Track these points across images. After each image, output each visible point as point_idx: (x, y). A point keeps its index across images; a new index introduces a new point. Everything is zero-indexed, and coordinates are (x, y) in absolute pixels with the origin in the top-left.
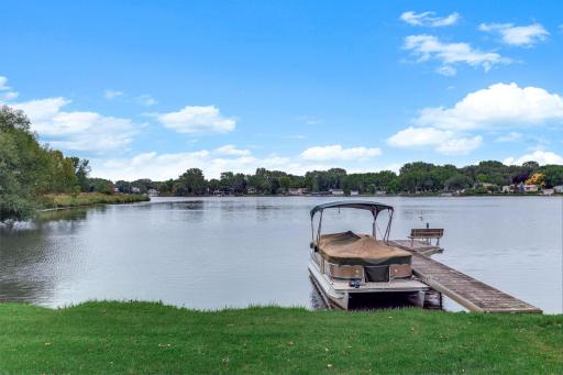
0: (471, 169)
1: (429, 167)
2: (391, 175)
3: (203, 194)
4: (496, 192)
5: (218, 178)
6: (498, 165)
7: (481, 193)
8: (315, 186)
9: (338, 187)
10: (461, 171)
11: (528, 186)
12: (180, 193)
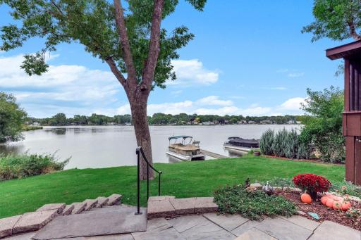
1: (163, 115)
4: (185, 124)
6: (185, 114)
7: (181, 124)
11: (195, 122)
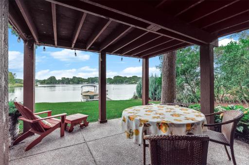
0: (130, 77)
2: (111, 79)
3: (56, 83)
5: (61, 79)
8: (90, 81)
9: (97, 82)
10: (128, 78)
12: (47, 84)
